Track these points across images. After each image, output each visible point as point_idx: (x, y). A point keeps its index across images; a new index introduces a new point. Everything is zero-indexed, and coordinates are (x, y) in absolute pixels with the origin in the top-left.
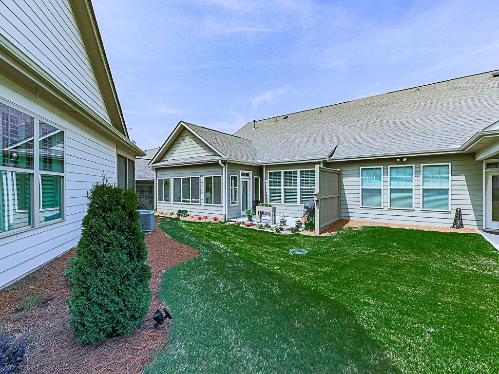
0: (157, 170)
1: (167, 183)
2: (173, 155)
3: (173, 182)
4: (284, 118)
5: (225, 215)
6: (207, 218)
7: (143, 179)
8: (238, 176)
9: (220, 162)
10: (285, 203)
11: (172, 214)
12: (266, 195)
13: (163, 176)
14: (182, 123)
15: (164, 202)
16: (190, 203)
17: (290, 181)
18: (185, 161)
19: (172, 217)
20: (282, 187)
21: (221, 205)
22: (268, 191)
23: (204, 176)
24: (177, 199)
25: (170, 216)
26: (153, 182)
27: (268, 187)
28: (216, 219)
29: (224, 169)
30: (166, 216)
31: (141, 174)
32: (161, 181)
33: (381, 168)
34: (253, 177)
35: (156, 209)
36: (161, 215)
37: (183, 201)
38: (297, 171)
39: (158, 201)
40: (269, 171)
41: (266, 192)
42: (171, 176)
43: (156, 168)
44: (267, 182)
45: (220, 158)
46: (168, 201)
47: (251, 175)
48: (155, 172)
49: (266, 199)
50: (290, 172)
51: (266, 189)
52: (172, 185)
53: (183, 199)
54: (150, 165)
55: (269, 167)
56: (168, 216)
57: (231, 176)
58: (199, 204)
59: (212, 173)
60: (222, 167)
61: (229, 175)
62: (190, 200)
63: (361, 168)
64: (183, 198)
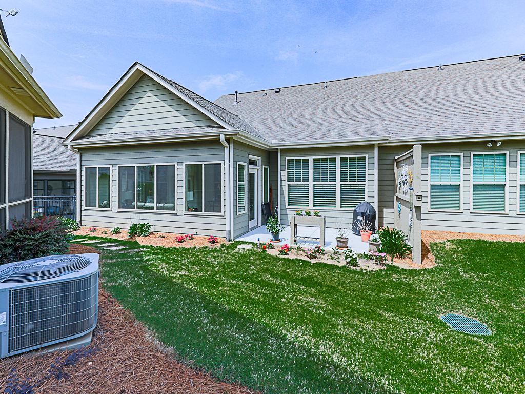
0: (82, 151)
1: (105, 175)
2: (118, 125)
3: (116, 172)
4: (276, 92)
5: (230, 231)
6: (192, 238)
7: (50, 169)
8: (245, 164)
9: (222, 137)
10: (314, 206)
11: (117, 232)
12: (282, 195)
13: (97, 162)
14: (138, 66)
15: (97, 208)
16: (155, 211)
17: (324, 174)
18: (146, 135)
19: (120, 237)
20: (311, 183)
21: (222, 214)
22: (286, 188)
23: (184, 164)
24: (126, 204)
25: (114, 237)
26: (73, 174)
27: (286, 183)
28: (213, 241)
29: (227, 150)
30: (104, 236)
31: (47, 161)
32: (90, 172)
33: (459, 156)
34: (262, 166)
35: (81, 221)
36: (92, 234)
37: (139, 208)
38: (335, 159)
39: (84, 207)
40: (287, 159)
41: (282, 190)
42: (114, 164)
43: (80, 149)
44: (283, 174)
45: (223, 130)
46: (107, 206)
47: (259, 163)
48: (78, 156)
49: (283, 200)
50: (324, 160)
51: (281, 185)
52: (117, 178)
53: (139, 204)
54: (69, 141)
55: (286, 151)
56: (109, 236)
57: (238, 163)
58: (175, 212)
59: (203, 158)
60: (223, 147)
61: (235, 162)
62: (155, 205)
63: (430, 155)
64: (139, 201)
